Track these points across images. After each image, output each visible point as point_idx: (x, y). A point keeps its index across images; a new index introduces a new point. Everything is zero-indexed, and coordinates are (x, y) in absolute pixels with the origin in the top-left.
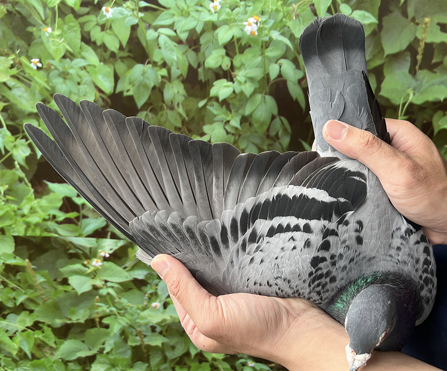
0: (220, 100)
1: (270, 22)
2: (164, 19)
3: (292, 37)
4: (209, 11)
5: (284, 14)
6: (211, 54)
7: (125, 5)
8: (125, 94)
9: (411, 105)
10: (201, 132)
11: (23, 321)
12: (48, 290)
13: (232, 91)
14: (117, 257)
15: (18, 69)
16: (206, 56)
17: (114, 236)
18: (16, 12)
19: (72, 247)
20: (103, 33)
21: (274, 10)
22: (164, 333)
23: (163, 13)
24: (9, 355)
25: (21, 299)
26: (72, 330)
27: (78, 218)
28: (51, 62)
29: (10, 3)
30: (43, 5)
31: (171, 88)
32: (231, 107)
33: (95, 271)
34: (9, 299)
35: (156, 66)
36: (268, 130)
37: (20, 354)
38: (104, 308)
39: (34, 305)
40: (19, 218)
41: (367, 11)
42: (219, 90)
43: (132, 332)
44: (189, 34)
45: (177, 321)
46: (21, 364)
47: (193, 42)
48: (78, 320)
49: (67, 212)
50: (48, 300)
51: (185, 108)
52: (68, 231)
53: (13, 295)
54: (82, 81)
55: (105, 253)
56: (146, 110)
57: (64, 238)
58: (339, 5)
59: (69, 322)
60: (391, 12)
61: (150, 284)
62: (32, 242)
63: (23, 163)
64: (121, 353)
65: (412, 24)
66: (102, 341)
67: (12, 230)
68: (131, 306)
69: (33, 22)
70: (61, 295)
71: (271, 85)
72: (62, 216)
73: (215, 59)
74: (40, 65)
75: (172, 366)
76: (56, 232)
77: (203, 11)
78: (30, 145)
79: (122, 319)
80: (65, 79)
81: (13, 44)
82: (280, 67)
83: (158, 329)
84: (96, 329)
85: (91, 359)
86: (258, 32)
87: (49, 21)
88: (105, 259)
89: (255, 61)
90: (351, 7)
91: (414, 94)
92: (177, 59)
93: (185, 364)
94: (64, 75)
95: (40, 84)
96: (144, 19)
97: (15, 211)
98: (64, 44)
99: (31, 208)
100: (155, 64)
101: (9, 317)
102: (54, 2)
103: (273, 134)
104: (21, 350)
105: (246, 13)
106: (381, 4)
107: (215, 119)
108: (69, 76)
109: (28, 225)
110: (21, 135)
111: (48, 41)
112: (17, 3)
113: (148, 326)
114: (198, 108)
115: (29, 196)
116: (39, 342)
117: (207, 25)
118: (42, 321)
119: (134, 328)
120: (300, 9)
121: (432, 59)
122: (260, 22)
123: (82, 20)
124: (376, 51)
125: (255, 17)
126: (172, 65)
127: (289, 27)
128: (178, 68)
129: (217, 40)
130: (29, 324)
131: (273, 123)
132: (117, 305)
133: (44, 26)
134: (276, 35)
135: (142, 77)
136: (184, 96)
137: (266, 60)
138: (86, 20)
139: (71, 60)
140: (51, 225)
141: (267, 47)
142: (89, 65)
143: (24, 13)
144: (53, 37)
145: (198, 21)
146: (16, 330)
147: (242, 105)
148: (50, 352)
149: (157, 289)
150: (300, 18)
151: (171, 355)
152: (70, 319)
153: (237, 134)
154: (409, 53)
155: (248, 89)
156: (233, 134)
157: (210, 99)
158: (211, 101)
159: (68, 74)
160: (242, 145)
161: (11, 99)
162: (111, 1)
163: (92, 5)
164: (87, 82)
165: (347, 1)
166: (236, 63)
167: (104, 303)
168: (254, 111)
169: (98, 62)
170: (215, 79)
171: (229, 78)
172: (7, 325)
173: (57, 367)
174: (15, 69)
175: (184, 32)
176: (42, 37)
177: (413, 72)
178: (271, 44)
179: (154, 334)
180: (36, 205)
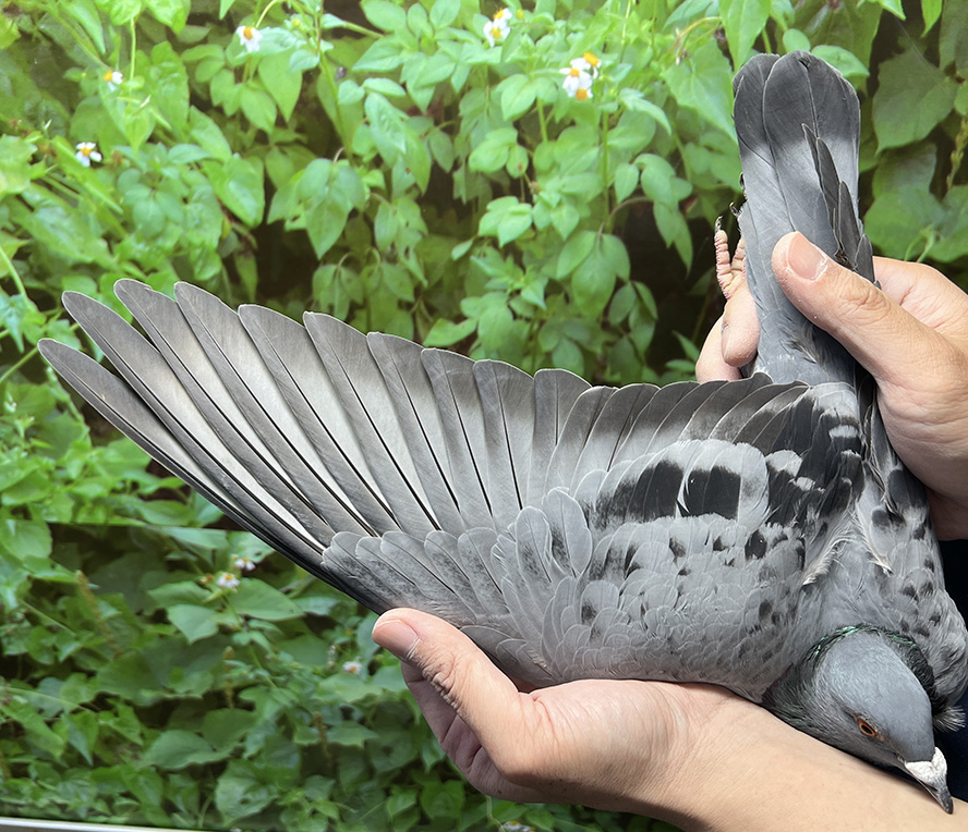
0: (502, 243)
1: (622, 70)
2: (378, 57)
3: (670, 105)
4: (483, 41)
5: (655, 52)
6: (483, 139)
7: (288, 24)
8: (289, 226)
10: (455, 312)
11: (74, 693)
12: (126, 632)
13: (529, 224)
14: (271, 570)
15: (48, 165)
16: (473, 144)
18: (40, 35)
19: (176, 547)
20: (240, 86)
21: (632, 41)
22: (369, 721)
23: (377, 44)
24: (45, 757)
25: (68, 650)
26: (176, 713)
27: (185, 490)
28: (123, 150)
29: (26, 14)
30: (101, 19)
31: (390, 214)
32: (525, 259)
33: (223, 597)
34: (43, 649)
35: (359, 165)
36: (606, 311)
37: (69, 755)
38: (242, 671)
39: (95, 661)
40: (59, 488)
41: (846, 47)
42: (500, 222)
43: (302, 718)
44: (435, 92)
45: (397, 699)
46: (72, 774)
47: (444, 112)
48: (188, 692)
49: (162, 474)
50: (125, 652)
51: (421, 261)
52: (166, 514)
53: (50, 640)
54: (192, 194)
55: (245, 561)
56: (336, 262)
57: (156, 529)
58: (783, 33)
59: (169, 696)
60: (900, 51)
61: (341, 625)
62: (89, 536)
64: (279, 759)
65: (947, 79)
66: (240, 734)
67: (45, 511)
68: (301, 666)
69: (78, 59)
70: (153, 644)
71: (620, 213)
72: (151, 484)
73: (492, 151)
74: (97, 157)
75: (385, 785)
76: (139, 517)
77: (469, 42)
78: (79, 334)
79: (282, 693)
80: (154, 189)
81: (36, 108)
82: (641, 172)
83: (357, 714)
84: (226, 711)
85: (218, 769)
86: (592, 92)
87: (115, 56)
88: (245, 573)
89: (584, 158)
90: (809, 37)
91: (937, 239)
92: (407, 149)
93: (412, 783)
94: (153, 181)
95: (99, 200)
96: (333, 56)
97: (49, 472)
98: (151, 110)
99: (85, 467)
100: (356, 159)
101: (44, 683)
102: (130, 12)
103: (616, 319)
104: (70, 749)
105: (567, 47)
106: (879, 32)
107: (489, 285)
108: (160, 185)
109: (79, 502)
110: (58, 312)
111: (115, 102)
112: (42, 14)
113: (337, 708)
114: (451, 260)
115: (79, 441)
116: (108, 734)
117: (476, 73)
118: (112, 691)
119: (307, 711)
120: (692, 40)
122: (598, 70)
123: (191, 55)
125: (588, 56)
126: (394, 162)
127: (664, 83)
128: (408, 170)
129: (499, 109)
131: (617, 296)
132: (270, 665)
133: (105, 67)
134: (633, 99)
135: (327, 189)
136: (421, 233)
137: (609, 156)
138: (200, 57)
139: (168, 147)
140: (129, 501)
141: (612, 127)
142: (207, 159)
143: (57, 39)
144: (126, 95)
145: (457, 63)
146: (59, 709)
147: (550, 256)
148: (129, 752)
149: (354, 636)
150: (691, 60)
151: (380, 764)
152: (172, 691)
153: (537, 319)
154: (933, 147)
155: (565, 219)
156: (528, 320)
157: (479, 241)
158: (481, 245)
159: (161, 179)
160: (547, 343)
161: (34, 232)
162: (257, 13)
163: (214, 24)
164: (204, 197)
165: (801, 23)
166: (541, 161)
167: (244, 661)
168: (576, 269)
169: (229, 152)
170: (490, 196)
171: (523, 195)
172: (41, 700)
173: (146, 783)
174: (42, 164)
175: (424, 87)
176: (101, 92)
177: (940, 189)
178: (620, 121)
179: (348, 722)
180: (95, 460)
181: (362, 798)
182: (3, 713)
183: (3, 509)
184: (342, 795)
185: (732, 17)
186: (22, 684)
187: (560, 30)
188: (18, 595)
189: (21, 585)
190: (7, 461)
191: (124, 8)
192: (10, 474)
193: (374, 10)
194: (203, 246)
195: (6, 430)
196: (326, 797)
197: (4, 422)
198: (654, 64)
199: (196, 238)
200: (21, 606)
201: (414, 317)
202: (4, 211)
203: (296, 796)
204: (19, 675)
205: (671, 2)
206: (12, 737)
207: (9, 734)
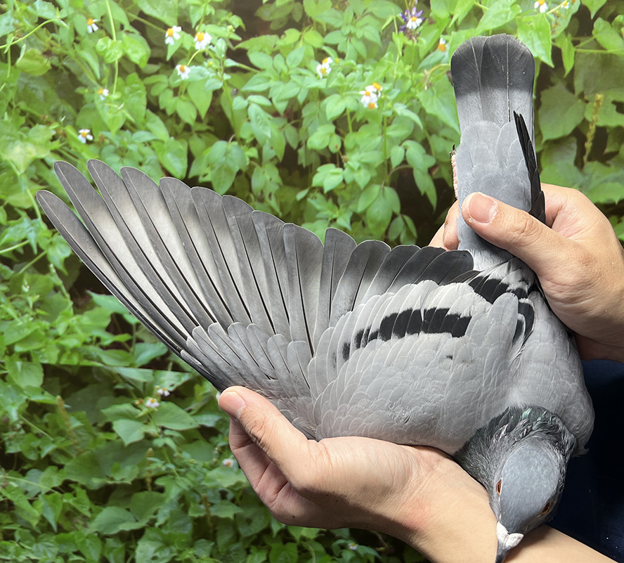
0: (326, 191)
1: (394, 92)
2: (256, 84)
3: (422, 113)
5: (413, 82)
6: (315, 131)
7: (206, 64)
8: (201, 179)
11: (49, 480)
12: (84, 438)
13: (341, 180)
14: (179, 396)
15: (61, 142)
16: (310, 133)
17: (177, 368)
18: (63, 68)
19: (121, 380)
20: (176, 98)
21: (400, 76)
22: (238, 500)
23: (256, 76)
24: (26, 526)
25: (47, 450)
26: (114, 494)
27: (129, 342)
28: (106, 134)
29: (56, 56)
30: (99, 60)
31: (261, 173)
32: (339, 200)
33: (149, 414)
34: (32, 449)
35: (243, 145)
36: (387, 232)
37: (42, 524)
38: (158, 465)
39: (65, 458)
40: (51, 341)
42: (325, 179)
43: (194, 498)
44: (288, 104)
46: (42, 538)
47: (293, 115)
48: (122, 480)
49: (115, 333)
50: (84, 452)
51: (278, 201)
52: (116, 359)
53: (37, 443)
54: (146, 159)
55: (164, 390)
57: (109, 368)
59: (110, 482)
60: (552, 85)
61: (222, 433)
62: (67, 373)
63: (61, 267)
64: (179, 527)
65: (580, 101)
66: (154, 509)
67: (41, 356)
68: (195, 462)
69: (84, 82)
70: (102, 446)
71: (394, 174)
72: (108, 339)
73: (320, 137)
74: (90, 138)
75: (246, 546)
76: (100, 361)
77: (308, 76)
79: (182, 480)
80: (122, 157)
81: (57, 109)
82: (406, 150)
83: (230, 495)
84: (146, 492)
85: (138, 534)
86: (378, 105)
87: (105, 81)
88: (163, 398)
89: (373, 142)
92: (272, 136)
93: (264, 544)
94: (122, 152)
96: (230, 82)
97: (46, 331)
98: (124, 111)
99: (68, 327)
100: (242, 141)
101: (29, 473)
102: (114, 57)
103: (392, 237)
104: (43, 519)
105: (363, 79)
107: (319, 216)
108: (128, 153)
109: (63, 350)
111: (103, 107)
112: (65, 56)
113: (217, 491)
114: (296, 200)
115: (66, 311)
116: (68, 509)
117: (312, 93)
118: (74, 480)
119: (198, 493)
120: (434, 76)
121: (605, 147)
122: (381, 92)
123: (149, 80)
125: (375, 84)
126: (264, 144)
127: (418, 100)
128: (272, 148)
129: (324, 113)
130: (57, 483)
131: (393, 223)
132: (176, 461)
133: (99, 86)
134: (401, 109)
135: (224, 158)
136: (278, 184)
137: (387, 141)
138: (154, 81)
139: (132, 132)
140: (94, 350)
141: (389, 125)
142: (156, 140)
143: (73, 69)
144: (110, 102)
145: (301, 87)
146: (37, 492)
147: (354, 199)
148: (82, 523)
150: (433, 88)
151: (245, 531)
152: (112, 479)
154: (574, 140)
155: (362, 178)
157: (313, 189)
158: (313, 192)
159: (127, 151)
161: (50, 182)
162: (188, 57)
163: (163, 61)
164: (152, 162)
166: (349, 143)
167: (159, 458)
168: (369, 207)
169: (168, 136)
170: (319, 163)
171: (338, 163)
172: (27, 485)
173: (91, 544)
174: (58, 141)
175: (282, 101)
176: (96, 101)
177: (580, 164)
178: (394, 121)
179: (224, 501)
180: (75, 323)
181: (232, 555)
183: (14, 355)
184: (218, 553)
186: (16, 473)
187: (359, 70)
188: (19, 412)
189: (21, 405)
190: (20, 323)
191: (113, 53)
192: (21, 331)
193: (254, 58)
195: (21, 303)
196: (208, 555)
197: (21, 298)
198: (413, 90)
200: (20, 419)
202: (33, 169)
203: (188, 554)
204: (14, 468)
205: (422, 55)
206: (6, 511)
207: (4, 509)
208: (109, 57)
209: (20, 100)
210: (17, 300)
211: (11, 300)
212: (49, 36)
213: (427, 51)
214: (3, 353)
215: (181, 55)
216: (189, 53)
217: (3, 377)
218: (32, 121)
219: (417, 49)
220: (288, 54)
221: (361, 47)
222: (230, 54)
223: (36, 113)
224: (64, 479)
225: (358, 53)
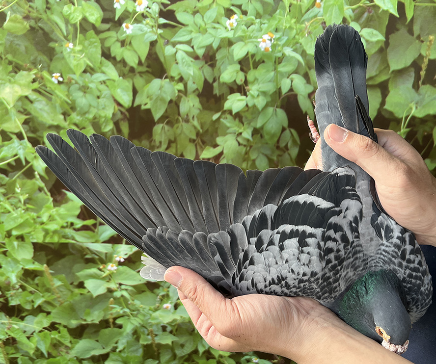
0: (234, 113)
1: (282, 40)
2: (182, 35)
3: (303, 54)
4: (226, 28)
5: (297, 31)
6: (226, 69)
7: (144, 22)
8: (143, 107)
9: (413, 118)
10: (214, 143)
11: (40, 322)
12: (65, 293)
13: (245, 104)
14: (131, 261)
15: (40, 83)
16: (222, 71)
18: (38, 28)
19: (89, 252)
20: (123, 48)
21: (288, 27)
22: (174, 332)
23: (181, 30)
24: (26, 354)
25: (38, 302)
26: (86, 331)
27: (95, 225)
28: (72, 76)
29: (33, 19)
30: (65, 21)
31: (186, 102)
32: (244, 119)
33: (110, 275)
34: (27, 302)
35: (173, 81)
36: (278, 141)
37: (37, 353)
38: (118, 310)
39: (51, 307)
40: (38, 226)
41: (376, 29)
42: (233, 104)
43: (144, 332)
44: (206, 50)
45: (187, 321)
46: (38, 362)
47: (210, 58)
48: (92, 321)
49: (84, 219)
50: (64, 302)
51: (199, 121)
52: (84, 237)
53: (31, 297)
54: (101, 94)
55: (120, 258)
56: (163, 123)
57: (81, 244)
58: (349, 23)
59: (84, 323)
60: (398, 30)
61: (162, 286)
62: (50, 248)
63: (43, 174)
64: (133, 351)
65: (417, 41)
66: (115, 340)
67: (31, 237)
68: (144, 307)
69: (55, 38)
70: (78, 298)
71: (283, 99)
72: (79, 223)
73: (229, 74)
74: (61, 79)
75: (181, 363)
76: (74, 239)
77: (220, 28)
79: (135, 319)
80: (85, 92)
81: (35, 59)
82: (292, 82)
83: (169, 329)
84: (109, 329)
85: (105, 357)
86: (271, 49)
87: (70, 37)
88: (120, 264)
89: (268, 76)
90: (360, 25)
91: (416, 108)
92: (194, 74)
94: (85, 89)
95: (61, 98)
96: (163, 35)
97: (34, 219)
98: (85, 59)
99: (50, 216)
100: (172, 78)
101: (26, 318)
102: (76, 19)
103: (282, 145)
104: (37, 349)
105: (261, 30)
106: (388, 23)
107: (228, 131)
108: (89, 90)
109: (47, 232)
111: (70, 56)
112: (41, 19)
113: (160, 326)
114: (212, 120)
115: (48, 204)
116: (55, 342)
117: (223, 41)
118: (58, 322)
119: (146, 328)
120: (312, 26)
122: (274, 39)
123: (103, 36)
124: (383, 67)
125: (270, 34)
126: (188, 80)
127: (301, 44)
128: (194, 83)
129: (233, 56)
130: (46, 325)
131: (283, 135)
132: (130, 307)
133: (66, 41)
134: (288, 51)
135: (159, 91)
136: (199, 109)
137: (278, 75)
138: (106, 36)
139: (92, 74)
140: (69, 232)
141: (280, 63)
142: (108, 80)
143: (46, 29)
144: (74, 53)
145: (215, 37)
146: (33, 331)
147: (254, 118)
148: (65, 351)
149: (168, 291)
150: (312, 35)
151: (179, 353)
152: (85, 320)
153: (248, 145)
154: (413, 69)
155: (260, 102)
156: (245, 146)
157: (224, 112)
158: (225, 114)
159: (88, 88)
160: (253, 156)
161: (33, 112)
162: (131, 18)
163: (113, 21)
164: (107, 96)
165: (357, 19)
166: (250, 78)
167: (118, 305)
168: (265, 123)
169: (118, 77)
170: (229, 93)
171: (243, 92)
172: (25, 326)
174: (37, 83)
175: (201, 48)
176: (64, 52)
177: (416, 87)
178: (283, 61)
179: (165, 333)
180: (54, 213)
182: (7, 334)
183: (12, 238)
185: (328, 17)
186: (17, 319)
187: (258, 23)
188: (17, 277)
189: (18, 272)
190: (15, 215)
191: (75, 16)
192: (16, 220)
193: (180, 16)
194: (105, 117)
195: (15, 200)
197: (15, 197)
198: (297, 37)
199: (102, 114)
200: (18, 282)
201: (196, 146)
202: (20, 103)
204: (15, 315)
205: (303, 11)
206: (11, 345)
207: (10, 343)
208: (72, 18)
209: (7, 54)
210: (12, 198)
211: (8, 199)
212: (27, 4)
213: (307, 8)
214: (4, 236)
215: (126, 16)
216: (132, 14)
217: (5, 253)
218: (17, 69)
219: (300, 6)
220: (205, 13)
221: (259, 6)
222: (162, 14)
223: (20, 63)
224: (51, 321)
225: (257, 11)
